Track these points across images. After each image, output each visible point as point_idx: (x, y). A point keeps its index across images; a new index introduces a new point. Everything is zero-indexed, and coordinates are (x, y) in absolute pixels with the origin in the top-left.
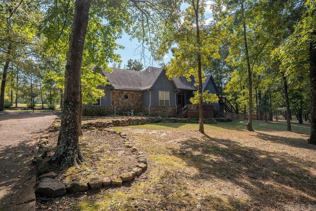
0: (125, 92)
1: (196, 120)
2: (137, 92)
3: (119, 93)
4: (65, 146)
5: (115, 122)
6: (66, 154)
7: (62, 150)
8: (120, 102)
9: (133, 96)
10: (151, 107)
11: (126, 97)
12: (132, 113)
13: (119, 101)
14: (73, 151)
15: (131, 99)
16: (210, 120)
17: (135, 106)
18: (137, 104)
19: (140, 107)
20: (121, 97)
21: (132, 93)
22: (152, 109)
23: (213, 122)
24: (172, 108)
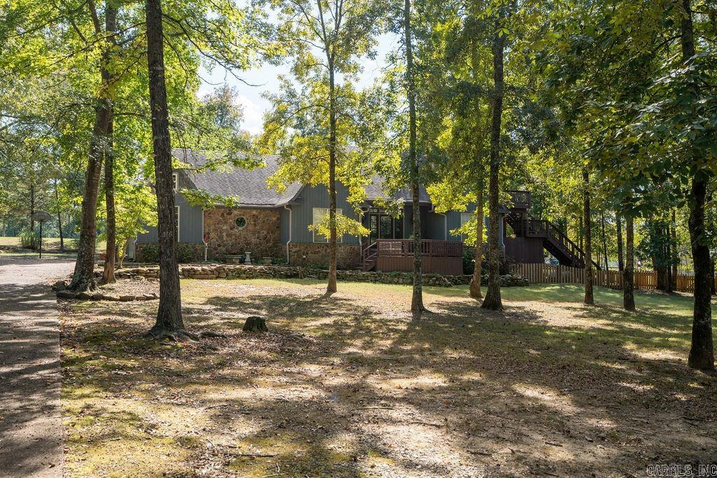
0: (236, 212)
1: (395, 276)
2: (267, 212)
3: (223, 215)
4: (80, 275)
5: (188, 271)
6: (80, 281)
7: (78, 278)
8: (224, 234)
9: (255, 221)
10: (291, 246)
11: (240, 222)
12: (248, 258)
13: (221, 232)
14: (87, 279)
15: (251, 228)
16: (431, 277)
17: (260, 243)
18: (265, 238)
19: (275, 245)
20: (226, 223)
21: (254, 212)
22: (294, 250)
23: (437, 282)
24: (348, 247)
